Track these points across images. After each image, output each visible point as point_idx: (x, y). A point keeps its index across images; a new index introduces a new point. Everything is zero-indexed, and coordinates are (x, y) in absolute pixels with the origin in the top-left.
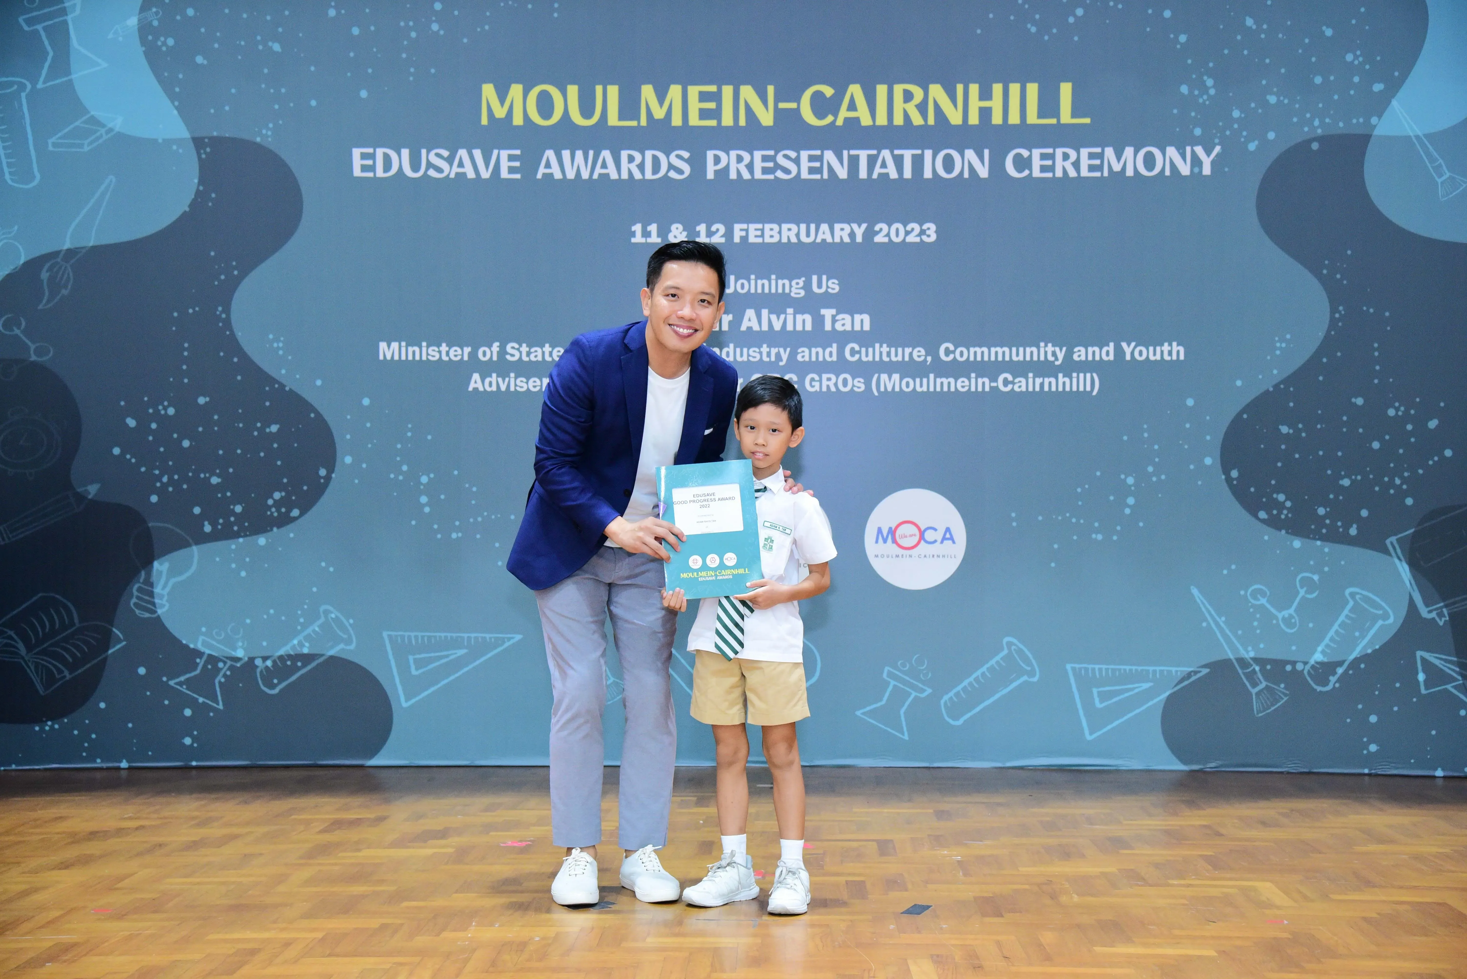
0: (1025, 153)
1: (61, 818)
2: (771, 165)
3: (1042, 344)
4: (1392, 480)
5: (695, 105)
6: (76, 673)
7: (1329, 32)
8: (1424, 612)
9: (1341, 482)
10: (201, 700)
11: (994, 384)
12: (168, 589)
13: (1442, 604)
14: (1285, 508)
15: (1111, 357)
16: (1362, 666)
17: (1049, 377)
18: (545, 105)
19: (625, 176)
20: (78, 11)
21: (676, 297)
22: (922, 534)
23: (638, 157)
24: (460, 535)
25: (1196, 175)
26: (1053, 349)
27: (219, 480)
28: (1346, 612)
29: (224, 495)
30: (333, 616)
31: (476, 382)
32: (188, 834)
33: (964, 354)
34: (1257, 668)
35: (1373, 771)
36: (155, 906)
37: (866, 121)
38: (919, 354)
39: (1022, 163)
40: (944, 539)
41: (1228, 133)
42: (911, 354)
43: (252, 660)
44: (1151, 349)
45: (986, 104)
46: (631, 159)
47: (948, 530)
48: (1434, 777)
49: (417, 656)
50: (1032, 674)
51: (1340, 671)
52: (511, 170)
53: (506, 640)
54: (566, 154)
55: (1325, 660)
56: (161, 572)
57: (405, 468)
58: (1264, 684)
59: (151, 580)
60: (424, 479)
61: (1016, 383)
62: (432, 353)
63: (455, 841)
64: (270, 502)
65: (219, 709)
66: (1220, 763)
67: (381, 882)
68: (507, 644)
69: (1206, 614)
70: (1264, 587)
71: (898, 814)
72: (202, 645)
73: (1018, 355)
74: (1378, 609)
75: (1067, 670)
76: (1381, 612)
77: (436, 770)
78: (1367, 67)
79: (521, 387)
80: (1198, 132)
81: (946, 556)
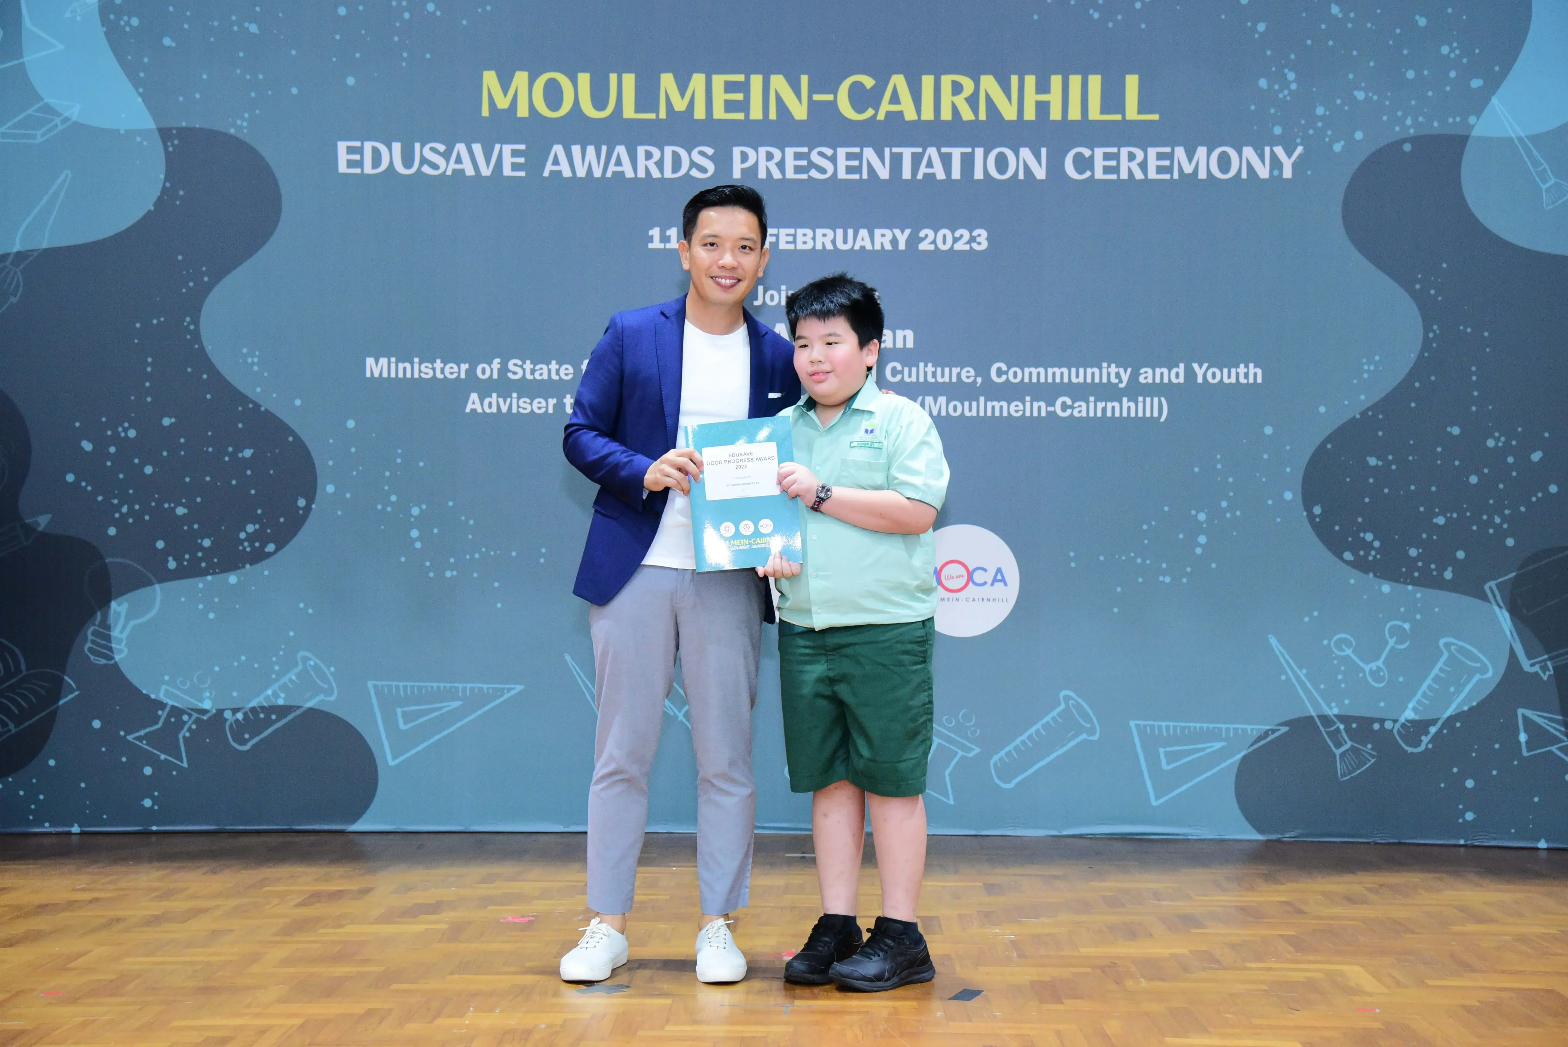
0: (1087, 152)
2: (804, 163)
3: (1105, 365)
4: (1491, 519)
5: (720, 97)
6: (23, 726)
7: (1422, 22)
8: (1526, 665)
9: (1435, 520)
10: (163, 757)
11: (1050, 409)
12: (126, 633)
13: (1546, 657)
14: (1373, 548)
15: (1181, 380)
16: (1458, 725)
17: (1112, 401)
18: (553, 95)
19: (641, 174)
21: (715, 245)
22: (970, 575)
23: (656, 153)
24: (455, 573)
25: (1276, 178)
26: (1116, 370)
27: (185, 511)
28: (1440, 664)
29: (190, 527)
30: (312, 663)
31: (474, 403)
32: (149, 908)
33: (1017, 375)
34: (1342, 727)
35: (1469, 842)
36: (111, 989)
37: (910, 115)
38: (968, 374)
39: (1084, 164)
40: (995, 580)
41: (1311, 132)
42: (959, 375)
43: (220, 712)
44: (1225, 370)
45: (1043, 97)
46: (649, 156)
47: (999, 570)
48: (1537, 849)
49: (406, 709)
50: (1091, 732)
51: (1433, 730)
52: (515, 167)
53: (506, 691)
54: (576, 149)
55: (1417, 718)
56: (120, 613)
57: (394, 498)
58: (1349, 744)
59: (108, 623)
60: (415, 511)
61: (1076, 407)
62: (425, 371)
63: (448, 916)
64: (243, 535)
65: (183, 767)
66: (1299, 831)
67: (366, 961)
68: (507, 696)
69: (1285, 665)
70: (1349, 637)
71: (944, 887)
72: (165, 696)
73: (1078, 375)
74: (1476, 662)
75: (1130, 727)
76: (1478, 665)
77: (425, 836)
78: (1465, 61)
79: (525, 409)
80: (1278, 130)
81: (997, 600)
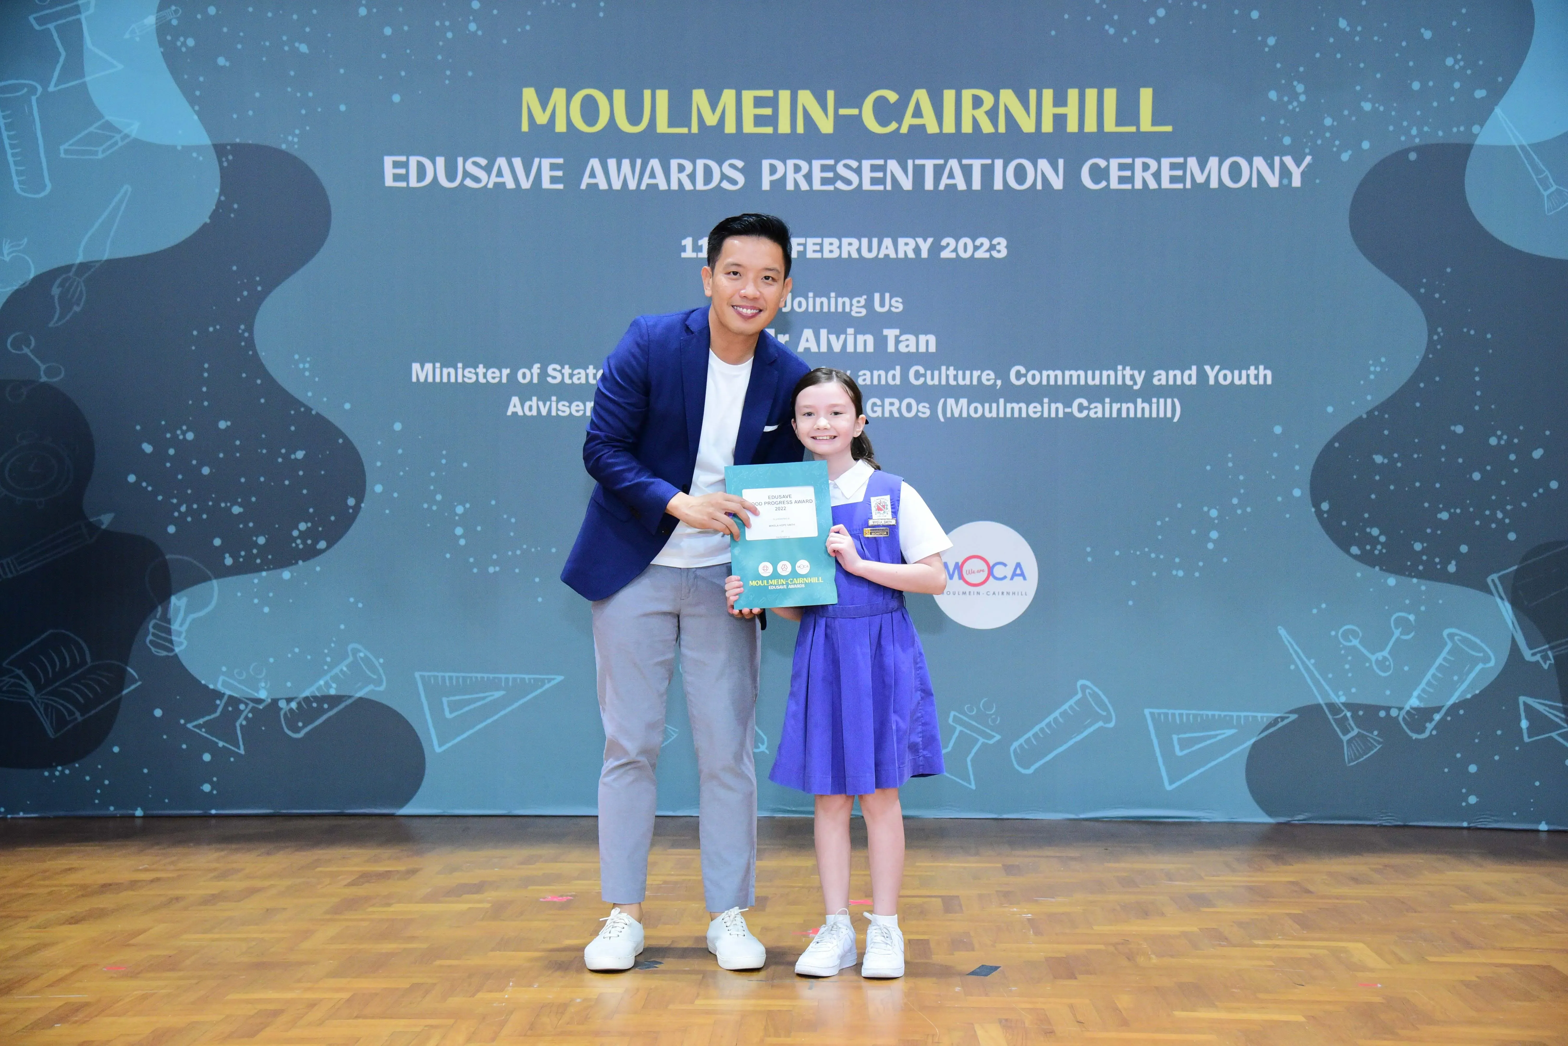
0: (1102, 163)
1: (71, 869)
2: (830, 175)
3: (1120, 367)
4: (1494, 514)
5: (749, 111)
6: (89, 715)
7: (1427, 34)
8: (1528, 655)
9: (1439, 516)
10: (221, 744)
11: (1068, 410)
12: (186, 626)
13: (1547, 646)
14: (1379, 543)
15: (1194, 381)
16: (1461, 712)
17: (1127, 402)
18: (590, 110)
19: (674, 186)
20: (92, 10)
21: (738, 274)
22: (991, 570)
23: (689, 166)
24: (497, 569)
25: (1285, 188)
26: (1131, 372)
27: (241, 510)
28: (1444, 654)
29: (246, 525)
30: (362, 655)
31: (515, 406)
32: (207, 887)
33: (1035, 378)
34: (1349, 714)
35: (1472, 825)
36: (171, 964)
37: (932, 128)
38: (988, 377)
39: (1099, 174)
40: (1014, 575)
41: (1319, 142)
42: (979, 378)
43: (275, 702)
44: (1236, 373)
45: (1060, 110)
46: (681, 168)
47: (1018, 565)
48: (1538, 831)
49: (451, 698)
50: (1108, 720)
51: (1437, 717)
52: (554, 180)
53: (546, 681)
54: (612, 163)
55: (1422, 705)
56: (179, 608)
57: (439, 497)
58: (1356, 731)
59: (168, 617)
60: (460, 510)
61: (1092, 409)
62: (468, 375)
63: (492, 895)
64: (295, 533)
65: (240, 754)
66: (1309, 815)
67: (412, 938)
68: (547, 686)
69: (1294, 656)
70: (1355, 628)
71: (965, 868)
72: (223, 685)
73: (1094, 378)
74: (1479, 652)
75: (1144, 716)
76: (1481, 655)
77: (471, 819)
78: (1469, 72)
79: (564, 412)
80: (1287, 141)
81: (1016, 593)
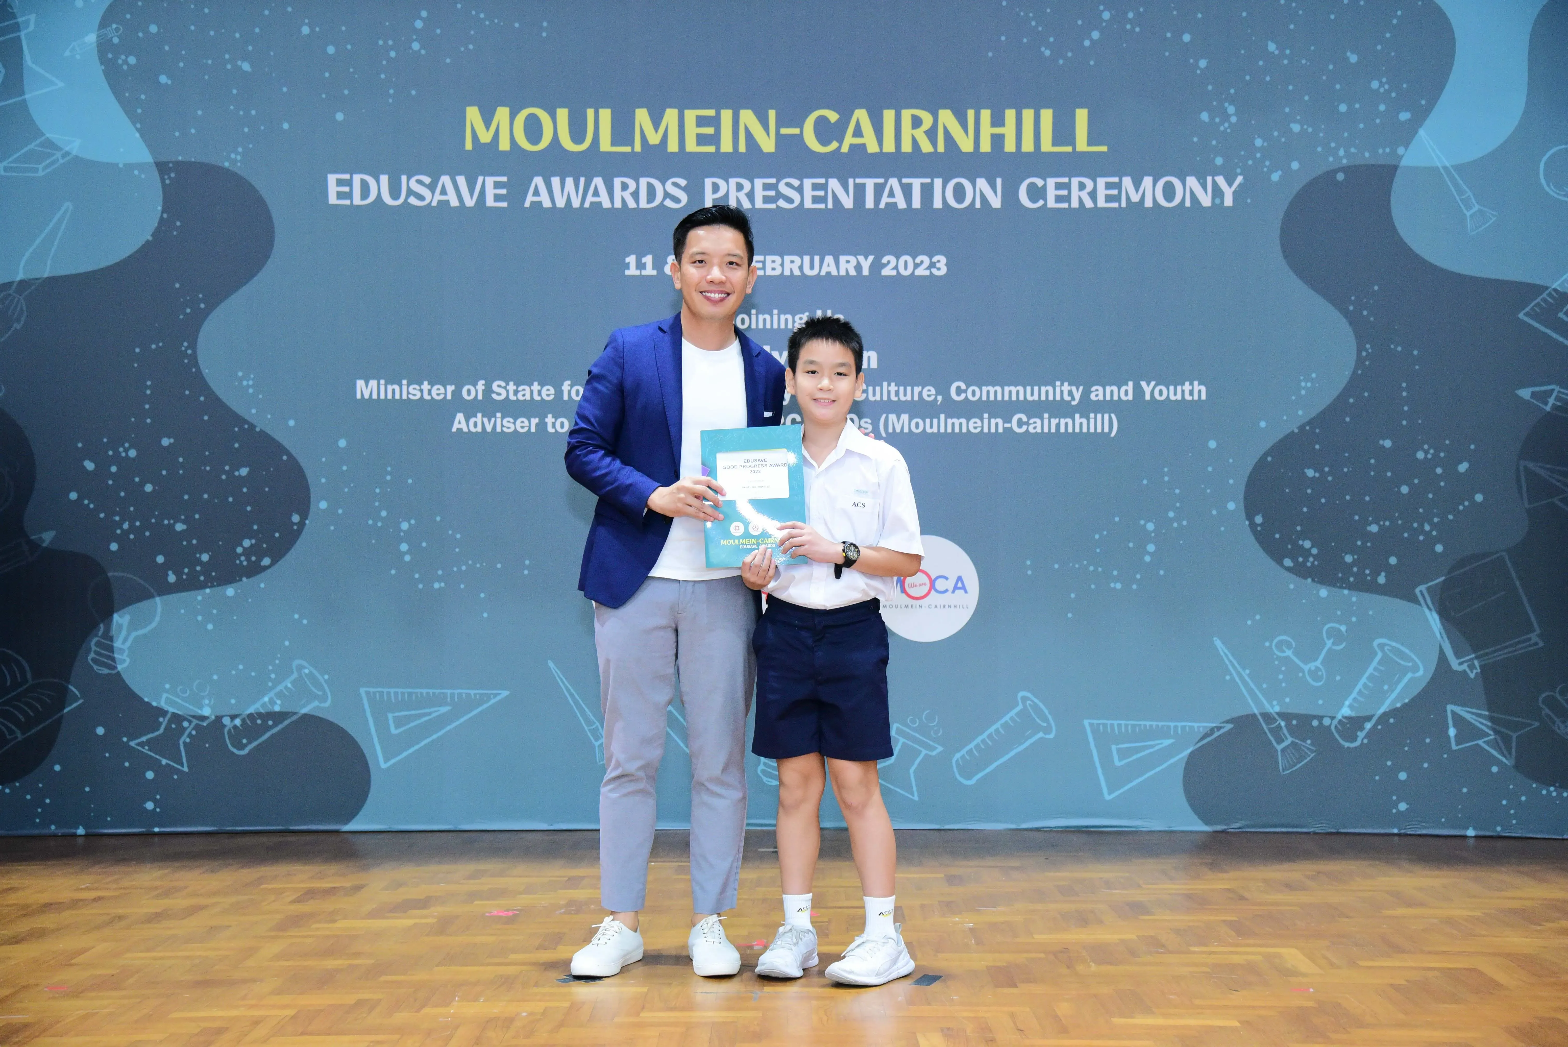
0: (1040, 182)
1: (10, 889)
2: (772, 193)
3: (1058, 383)
4: (1421, 526)
5: (692, 130)
6: (29, 734)
7: (1353, 58)
8: (1455, 664)
9: (1369, 528)
10: (164, 761)
11: (1007, 425)
12: (129, 643)
13: (1473, 656)
14: (1311, 555)
15: (1130, 397)
16: (1391, 720)
17: (1065, 417)
18: (533, 129)
19: (618, 204)
20: (32, 27)
21: (704, 262)
22: (932, 583)
23: (632, 185)
24: (443, 585)
25: (1218, 207)
26: (1069, 388)
27: (184, 527)
28: (1375, 663)
29: (189, 542)
30: (307, 671)
31: (460, 423)
32: (150, 906)
33: (975, 393)
34: (1283, 724)
35: (1403, 831)
36: (112, 983)
37: (872, 147)
38: (929, 393)
39: (1036, 193)
40: (956, 588)
41: (1250, 162)
42: (920, 394)
43: (219, 718)
44: (1172, 388)
45: (998, 130)
46: (625, 187)
47: (960, 579)
48: (1466, 837)
49: (397, 714)
50: (1047, 730)
51: (1368, 726)
52: (497, 198)
53: (492, 697)
54: (556, 181)
55: (1353, 714)
56: (122, 625)
57: (384, 514)
58: (1289, 740)
59: (111, 634)
60: (405, 526)
61: (1031, 424)
62: (413, 392)
63: (437, 910)
64: (239, 550)
65: (184, 771)
66: (1243, 823)
67: (357, 955)
68: (493, 701)
69: (1230, 667)
70: (1289, 639)
71: (908, 879)
72: (166, 703)
73: (1033, 394)
74: (1408, 661)
75: (1084, 726)
76: (1410, 664)
77: (415, 835)
78: (1393, 95)
79: (508, 428)
80: (1219, 161)
81: (958, 606)
